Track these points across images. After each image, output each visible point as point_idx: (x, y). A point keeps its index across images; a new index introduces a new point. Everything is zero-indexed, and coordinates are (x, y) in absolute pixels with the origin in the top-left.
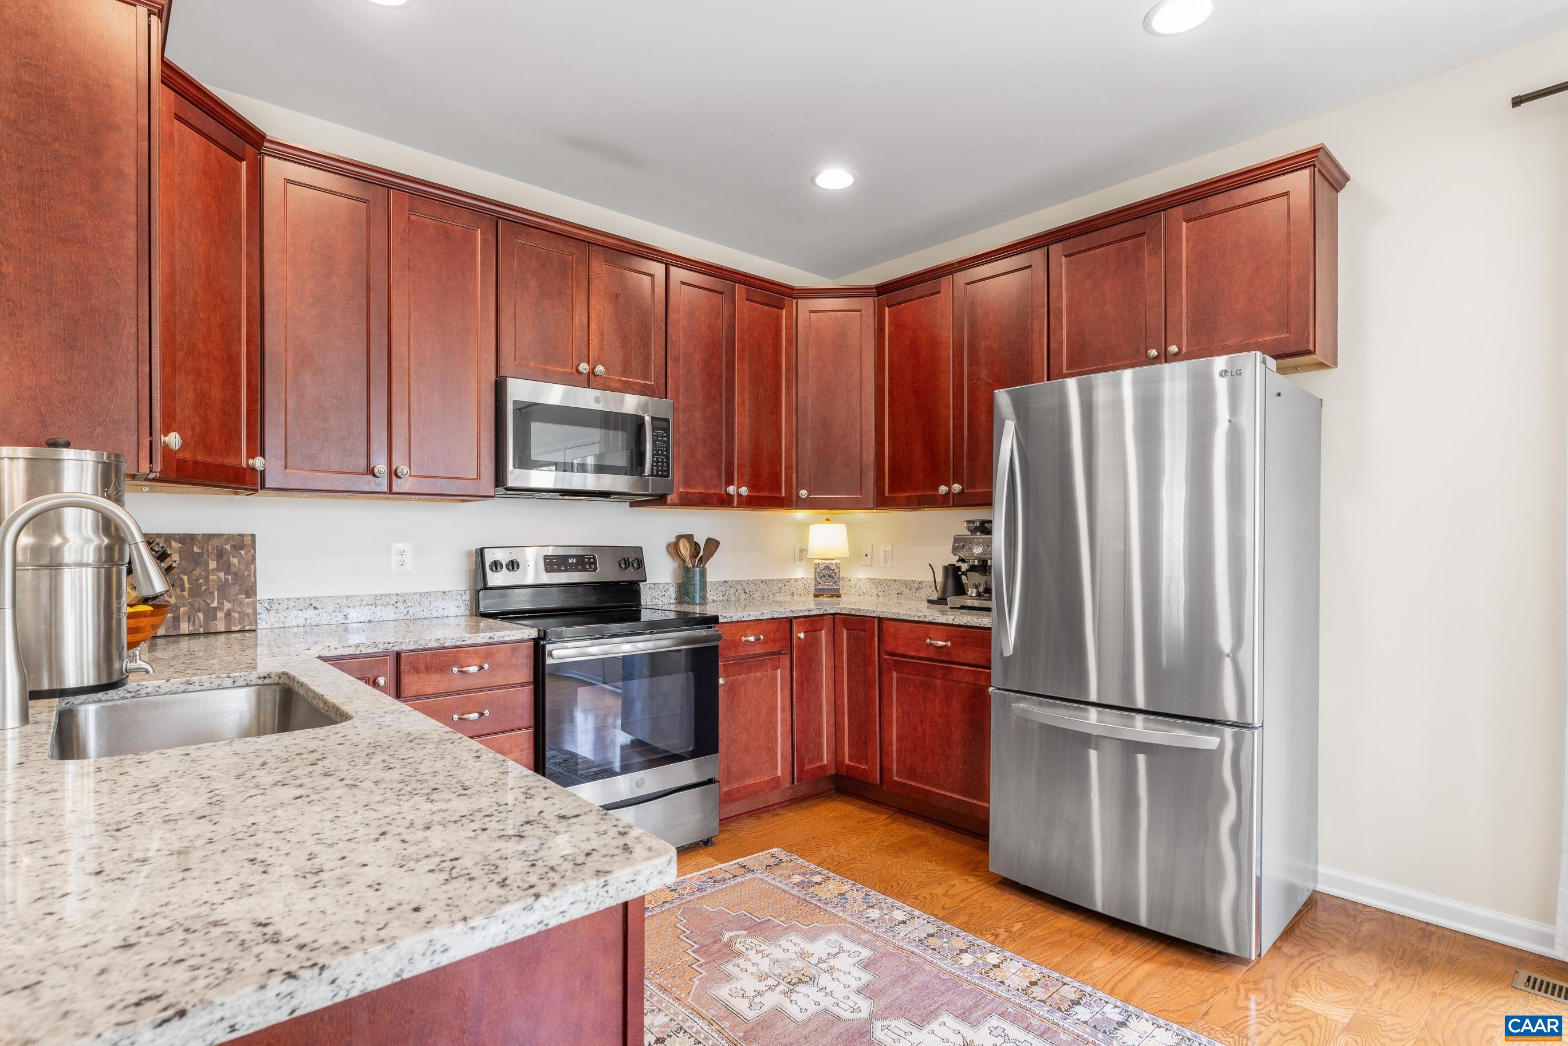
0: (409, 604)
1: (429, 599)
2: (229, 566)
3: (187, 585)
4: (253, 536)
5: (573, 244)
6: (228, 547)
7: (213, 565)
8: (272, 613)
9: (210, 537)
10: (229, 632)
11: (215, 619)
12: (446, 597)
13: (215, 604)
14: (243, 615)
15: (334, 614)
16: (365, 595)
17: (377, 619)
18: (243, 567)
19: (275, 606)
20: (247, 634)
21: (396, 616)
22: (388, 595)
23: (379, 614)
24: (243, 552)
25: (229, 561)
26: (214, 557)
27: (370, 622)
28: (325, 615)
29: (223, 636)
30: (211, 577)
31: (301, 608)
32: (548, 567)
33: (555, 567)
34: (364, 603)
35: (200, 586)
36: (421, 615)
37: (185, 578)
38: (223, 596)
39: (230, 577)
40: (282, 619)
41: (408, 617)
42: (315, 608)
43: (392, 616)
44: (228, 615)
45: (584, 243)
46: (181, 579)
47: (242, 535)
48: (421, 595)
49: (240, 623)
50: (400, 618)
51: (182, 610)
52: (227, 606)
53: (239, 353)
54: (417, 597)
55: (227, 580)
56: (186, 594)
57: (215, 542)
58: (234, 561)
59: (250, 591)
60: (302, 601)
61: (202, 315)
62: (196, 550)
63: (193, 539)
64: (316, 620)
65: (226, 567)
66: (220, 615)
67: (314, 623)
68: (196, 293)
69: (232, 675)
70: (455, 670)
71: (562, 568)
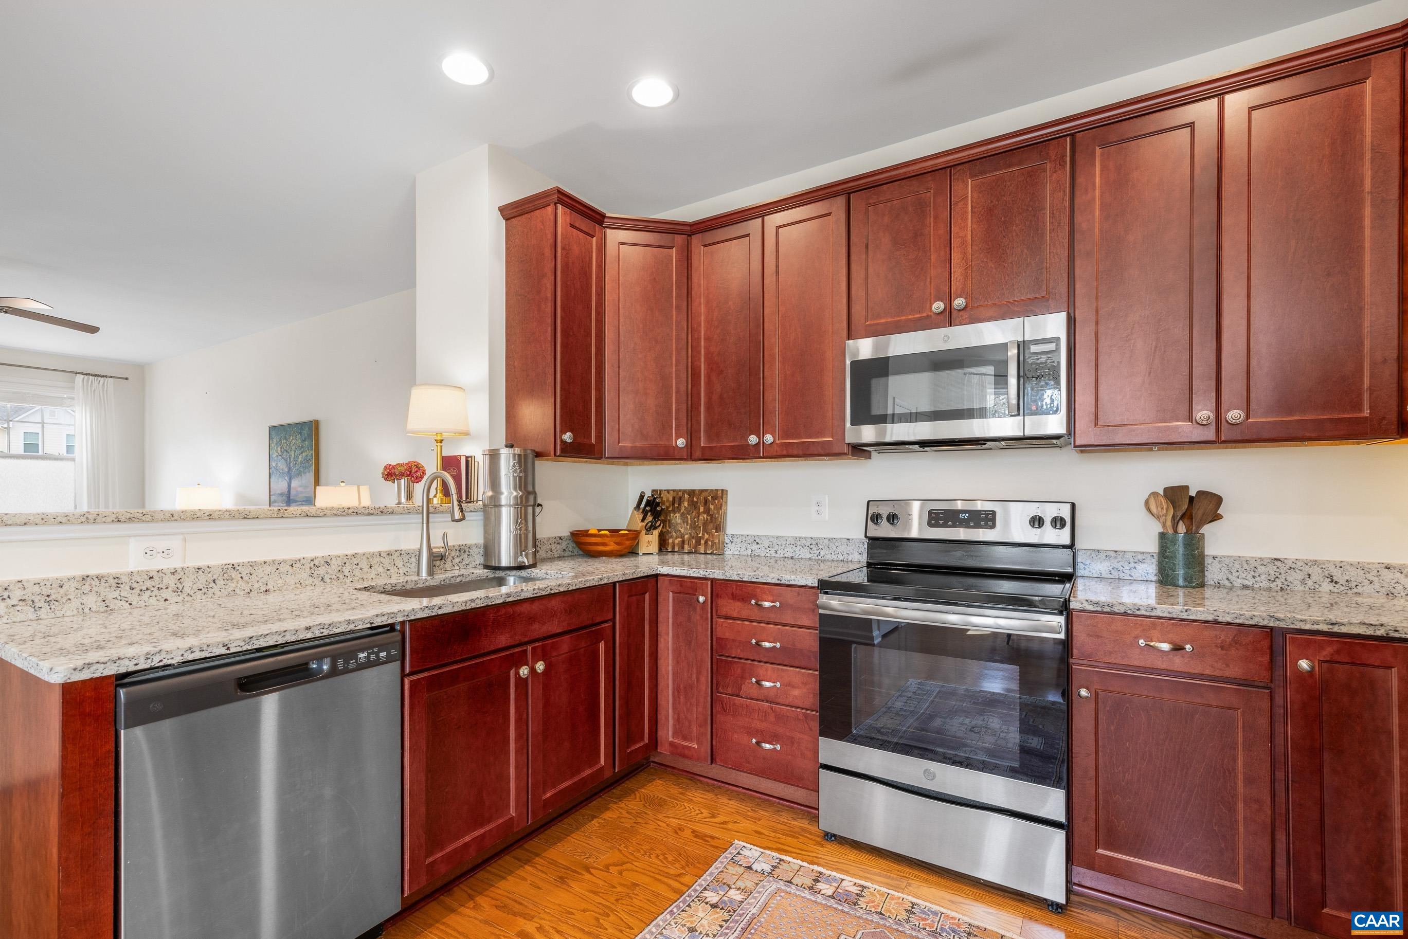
0: (820, 547)
1: (836, 544)
2: (709, 511)
3: (689, 522)
4: (722, 490)
5: (930, 178)
6: (710, 498)
7: (702, 509)
8: (734, 544)
9: (702, 491)
10: (705, 553)
11: (700, 545)
12: (850, 544)
13: (700, 535)
14: (714, 544)
15: (769, 549)
16: (789, 537)
17: (796, 557)
18: (716, 512)
19: (735, 539)
20: (714, 557)
21: (810, 556)
22: (805, 538)
23: (798, 553)
24: (716, 501)
25: (709, 507)
26: (703, 504)
27: (792, 558)
28: (763, 549)
29: (703, 556)
30: (700, 517)
31: (749, 542)
32: (933, 522)
33: (941, 522)
34: (788, 543)
35: (695, 522)
36: (829, 557)
37: (689, 517)
38: (705, 531)
39: (709, 517)
40: (739, 549)
41: (819, 557)
42: (757, 543)
43: (808, 556)
44: (706, 542)
45: (944, 171)
46: (687, 518)
47: (717, 490)
48: (829, 540)
49: (712, 548)
50: (814, 558)
51: (686, 536)
52: (706, 536)
53: (671, 373)
54: (826, 541)
55: (707, 518)
56: (688, 527)
57: (704, 495)
58: (712, 507)
59: (719, 528)
60: (750, 537)
61: (640, 356)
62: (695, 500)
63: (694, 493)
64: (758, 552)
65: (707, 511)
66: (703, 542)
67: (756, 554)
68: (635, 344)
69: (562, 573)
70: (753, 602)
71: (950, 523)
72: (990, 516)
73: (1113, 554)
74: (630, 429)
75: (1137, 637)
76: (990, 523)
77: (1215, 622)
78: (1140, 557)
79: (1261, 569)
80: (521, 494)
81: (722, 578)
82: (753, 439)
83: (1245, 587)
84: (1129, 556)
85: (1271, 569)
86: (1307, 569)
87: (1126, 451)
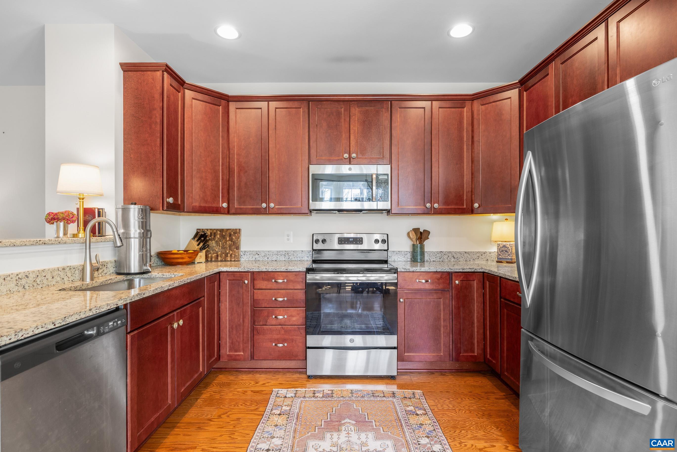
0: (289, 255)
1: (297, 253)
2: (232, 239)
3: (221, 245)
4: (239, 229)
5: (342, 103)
6: (232, 233)
7: (228, 239)
8: (245, 256)
9: (228, 230)
10: (231, 261)
11: (227, 257)
12: (303, 253)
13: (228, 252)
14: (235, 256)
15: (264, 257)
16: (274, 251)
17: (278, 260)
18: (236, 240)
19: (246, 253)
20: (236, 262)
21: (285, 259)
22: (282, 251)
23: (279, 258)
24: (236, 235)
25: (232, 238)
26: (228, 236)
27: (276, 261)
28: (261, 257)
29: (229, 262)
30: (227, 243)
31: (254, 254)
32: (340, 242)
33: (343, 242)
34: (274, 254)
35: (224, 245)
36: (293, 259)
37: (220, 243)
38: (230, 249)
39: (232, 243)
40: (248, 258)
41: (289, 260)
42: (258, 255)
43: (284, 259)
44: (231, 255)
45: (347, 102)
46: (219, 243)
47: (236, 229)
48: (294, 252)
49: (234, 258)
50: (286, 260)
51: (219, 253)
52: (231, 252)
53: (219, 169)
54: (292, 252)
55: (231, 244)
56: (220, 248)
57: (229, 231)
58: (234, 237)
59: (238, 248)
60: (254, 252)
61: (203, 159)
62: (224, 234)
63: (223, 230)
64: (259, 259)
65: (231, 240)
66: (229, 255)
67: (258, 260)
68: (201, 152)
70: (273, 281)
71: (346, 243)
72: (361, 240)
73: (398, 252)
74: (198, 197)
75: (416, 279)
76: (361, 242)
77: (437, 272)
78: (406, 253)
79: (438, 255)
80: (143, 231)
81: (257, 271)
82: (264, 205)
83: (434, 261)
84: (403, 253)
85: (440, 255)
86: (448, 254)
87: (402, 216)
